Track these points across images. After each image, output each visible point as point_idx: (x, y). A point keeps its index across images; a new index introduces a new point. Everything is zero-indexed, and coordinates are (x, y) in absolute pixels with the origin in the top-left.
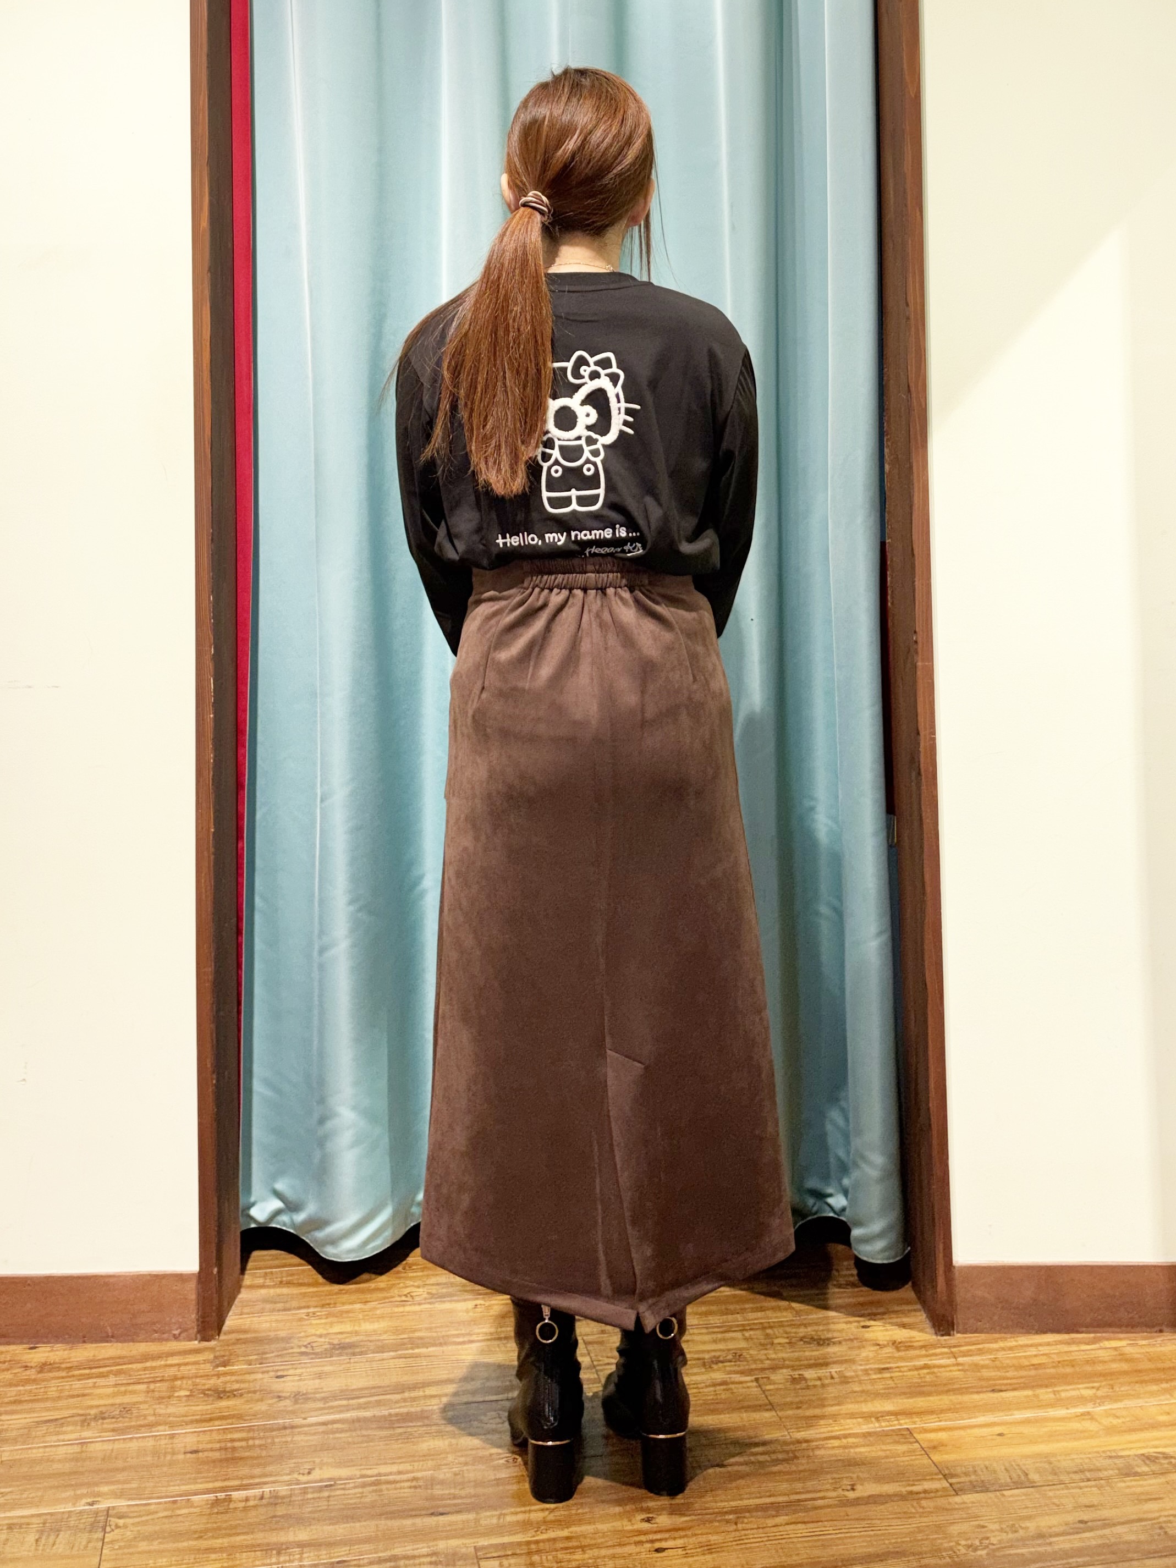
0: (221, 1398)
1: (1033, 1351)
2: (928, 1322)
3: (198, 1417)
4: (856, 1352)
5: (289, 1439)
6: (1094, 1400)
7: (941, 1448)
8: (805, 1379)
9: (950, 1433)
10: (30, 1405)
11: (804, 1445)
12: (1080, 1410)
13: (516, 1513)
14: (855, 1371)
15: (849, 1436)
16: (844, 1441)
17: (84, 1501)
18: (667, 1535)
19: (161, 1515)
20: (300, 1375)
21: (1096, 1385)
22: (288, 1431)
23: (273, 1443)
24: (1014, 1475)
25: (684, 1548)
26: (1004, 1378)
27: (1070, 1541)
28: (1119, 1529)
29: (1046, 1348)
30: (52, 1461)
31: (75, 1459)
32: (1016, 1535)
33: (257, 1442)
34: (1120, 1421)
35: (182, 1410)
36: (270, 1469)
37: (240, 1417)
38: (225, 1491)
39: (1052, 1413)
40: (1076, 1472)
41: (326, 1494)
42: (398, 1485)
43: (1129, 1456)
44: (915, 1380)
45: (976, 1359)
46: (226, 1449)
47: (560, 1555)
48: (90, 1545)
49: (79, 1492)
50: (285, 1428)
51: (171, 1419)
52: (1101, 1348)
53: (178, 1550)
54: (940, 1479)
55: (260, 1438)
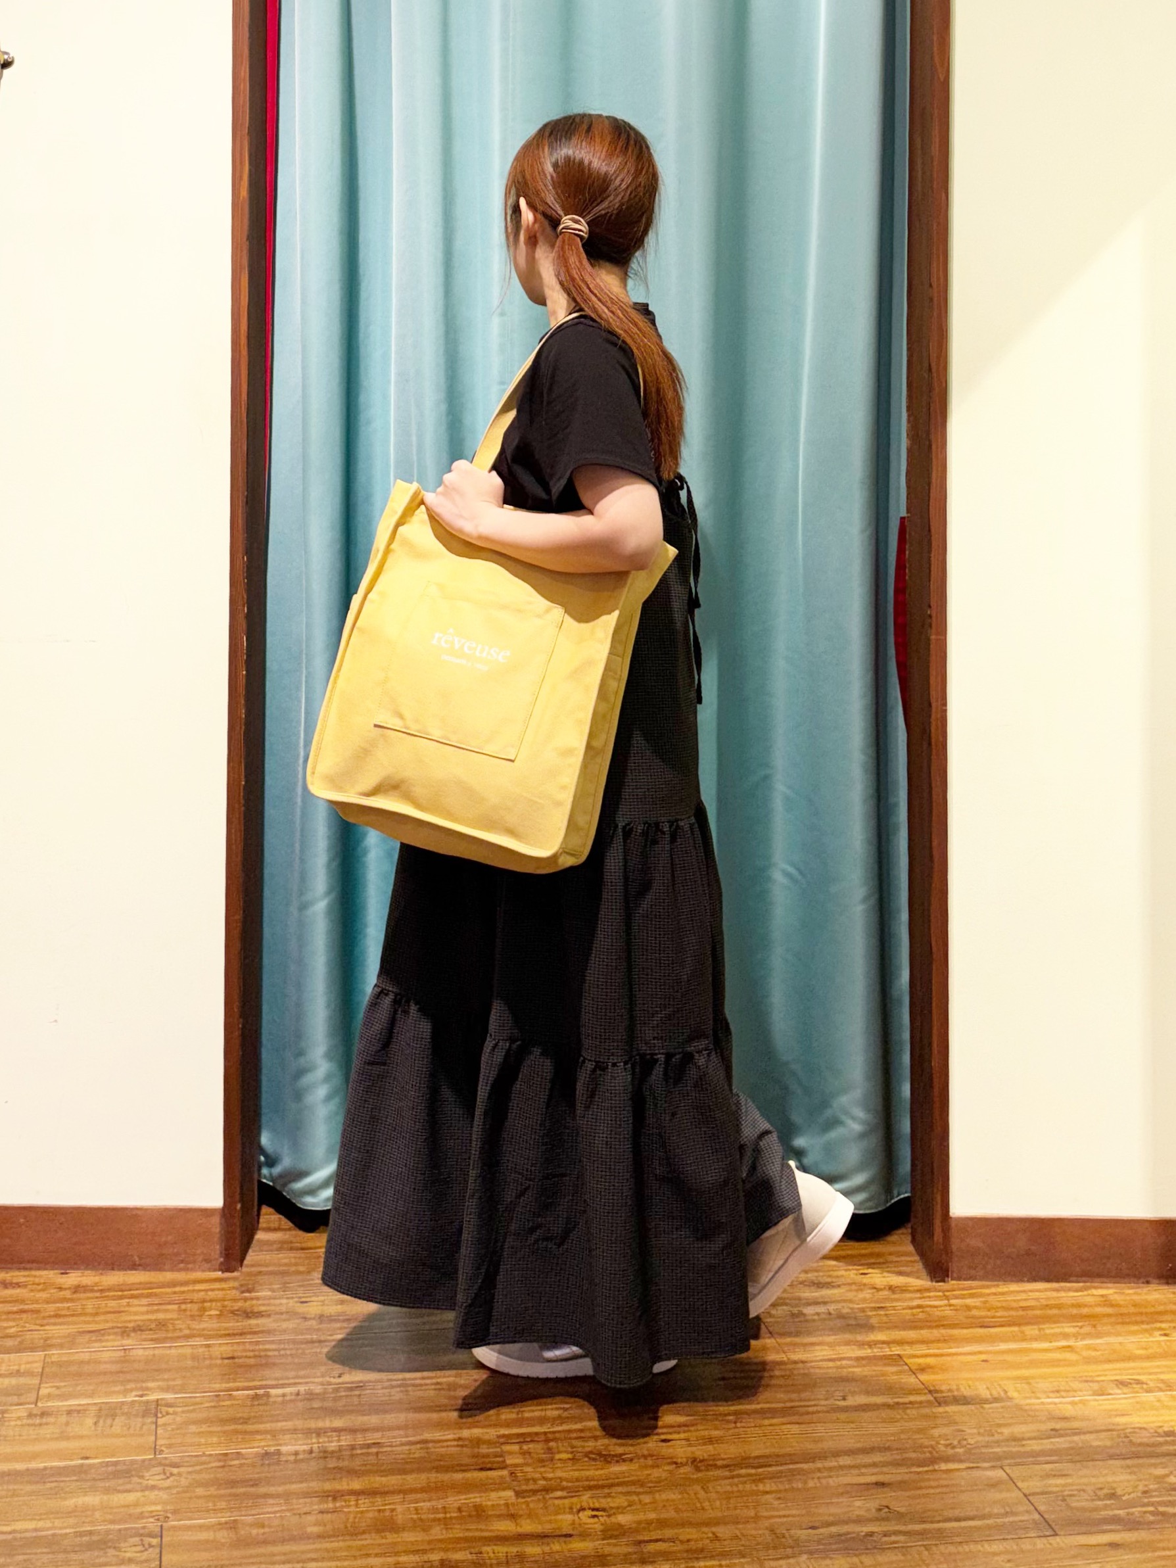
0: (250, 1318)
1: (1024, 1296)
2: (924, 1270)
3: (231, 1332)
4: (854, 1293)
5: (318, 1350)
6: (1076, 1336)
7: (930, 1370)
8: (804, 1315)
9: (939, 1359)
10: (74, 1319)
11: (801, 1365)
12: (1064, 1343)
13: (533, 1411)
14: (851, 1309)
15: (844, 1359)
16: (839, 1363)
17: (134, 1393)
18: (671, 1430)
19: (207, 1405)
20: (323, 1301)
21: (1079, 1324)
22: (316, 1344)
23: (303, 1353)
24: (995, 1394)
25: (687, 1440)
26: (993, 1317)
27: (1042, 1444)
28: (1088, 1437)
29: (1037, 1294)
30: (100, 1362)
31: (124, 1360)
32: (991, 1438)
33: (288, 1352)
34: (1098, 1353)
35: (216, 1326)
36: (302, 1373)
37: (269, 1332)
38: (264, 1388)
39: (1035, 1345)
40: (1053, 1392)
41: (357, 1393)
42: (424, 1388)
43: (1103, 1381)
44: (907, 1317)
45: (969, 1301)
46: (260, 1357)
47: (575, 1442)
48: (145, 1427)
49: (128, 1387)
50: (312, 1342)
51: (205, 1332)
52: (1089, 1295)
53: (224, 1432)
54: (925, 1394)
55: (291, 1349)
